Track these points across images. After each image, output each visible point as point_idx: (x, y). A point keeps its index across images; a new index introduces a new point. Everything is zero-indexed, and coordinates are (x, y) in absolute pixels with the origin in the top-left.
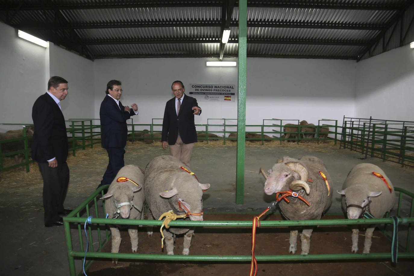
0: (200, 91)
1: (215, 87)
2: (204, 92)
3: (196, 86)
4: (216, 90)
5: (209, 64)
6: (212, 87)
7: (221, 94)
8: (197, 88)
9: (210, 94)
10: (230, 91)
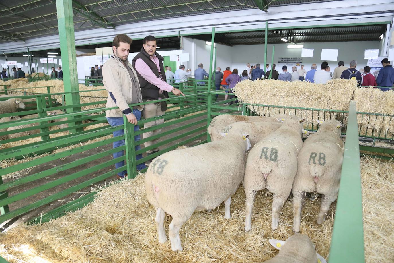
0: (283, 61)
1: (292, 59)
2: (286, 61)
3: (282, 59)
4: (292, 61)
5: (289, 47)
6: (290, 59)
7: (294, 63)
8: (282, 60)
9: (289, 62)
10: (299, 61)
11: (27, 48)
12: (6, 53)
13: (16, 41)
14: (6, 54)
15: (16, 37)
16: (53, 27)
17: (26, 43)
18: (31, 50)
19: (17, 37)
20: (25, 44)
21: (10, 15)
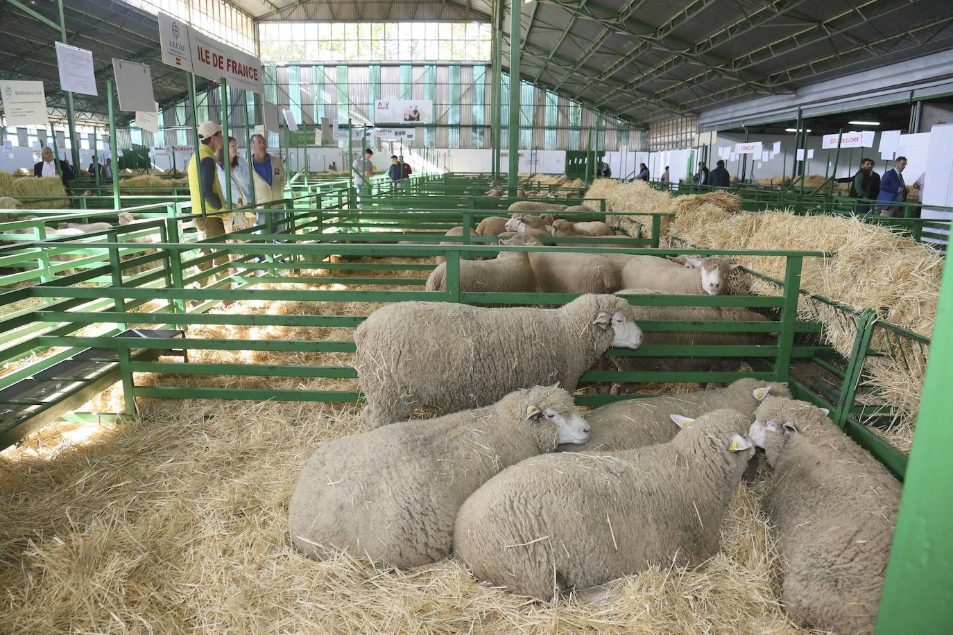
11: (797, 108)
12: (747, 124)
13: (775, 92)
14: (748, 127)
15: (776, 81)
16: (885, 40)
17: (798, 97)
18: (806, 115)
19: (780, 81)
20: (794, 99)
21: (769, 19)
